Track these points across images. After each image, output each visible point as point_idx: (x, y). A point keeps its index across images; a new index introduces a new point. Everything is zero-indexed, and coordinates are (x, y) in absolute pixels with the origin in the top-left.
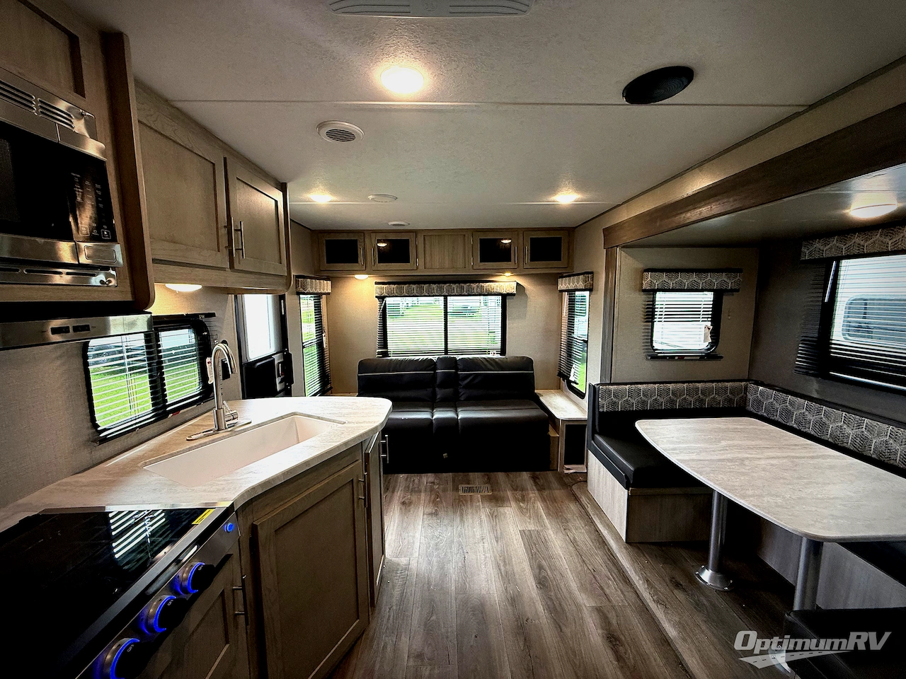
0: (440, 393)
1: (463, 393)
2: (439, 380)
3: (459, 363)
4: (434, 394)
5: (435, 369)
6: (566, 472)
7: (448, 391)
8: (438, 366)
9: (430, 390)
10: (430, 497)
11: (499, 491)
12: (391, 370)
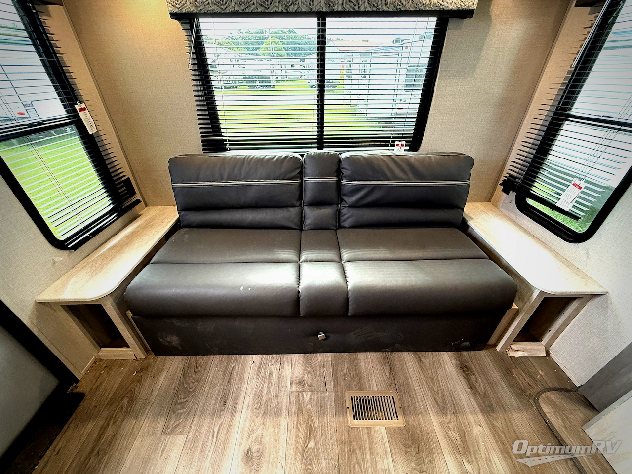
0: (312, 215)
1: (349, 216)
2: (308, 195)
3: (344, 165)
4: (302, 216)
5: (301, 175)
6: (511, 354)
7: (326, 212)
8: (308, 169)
9: (294, 211)
10: (298, 431)
11: (417, 414)
12: (225, 175)
